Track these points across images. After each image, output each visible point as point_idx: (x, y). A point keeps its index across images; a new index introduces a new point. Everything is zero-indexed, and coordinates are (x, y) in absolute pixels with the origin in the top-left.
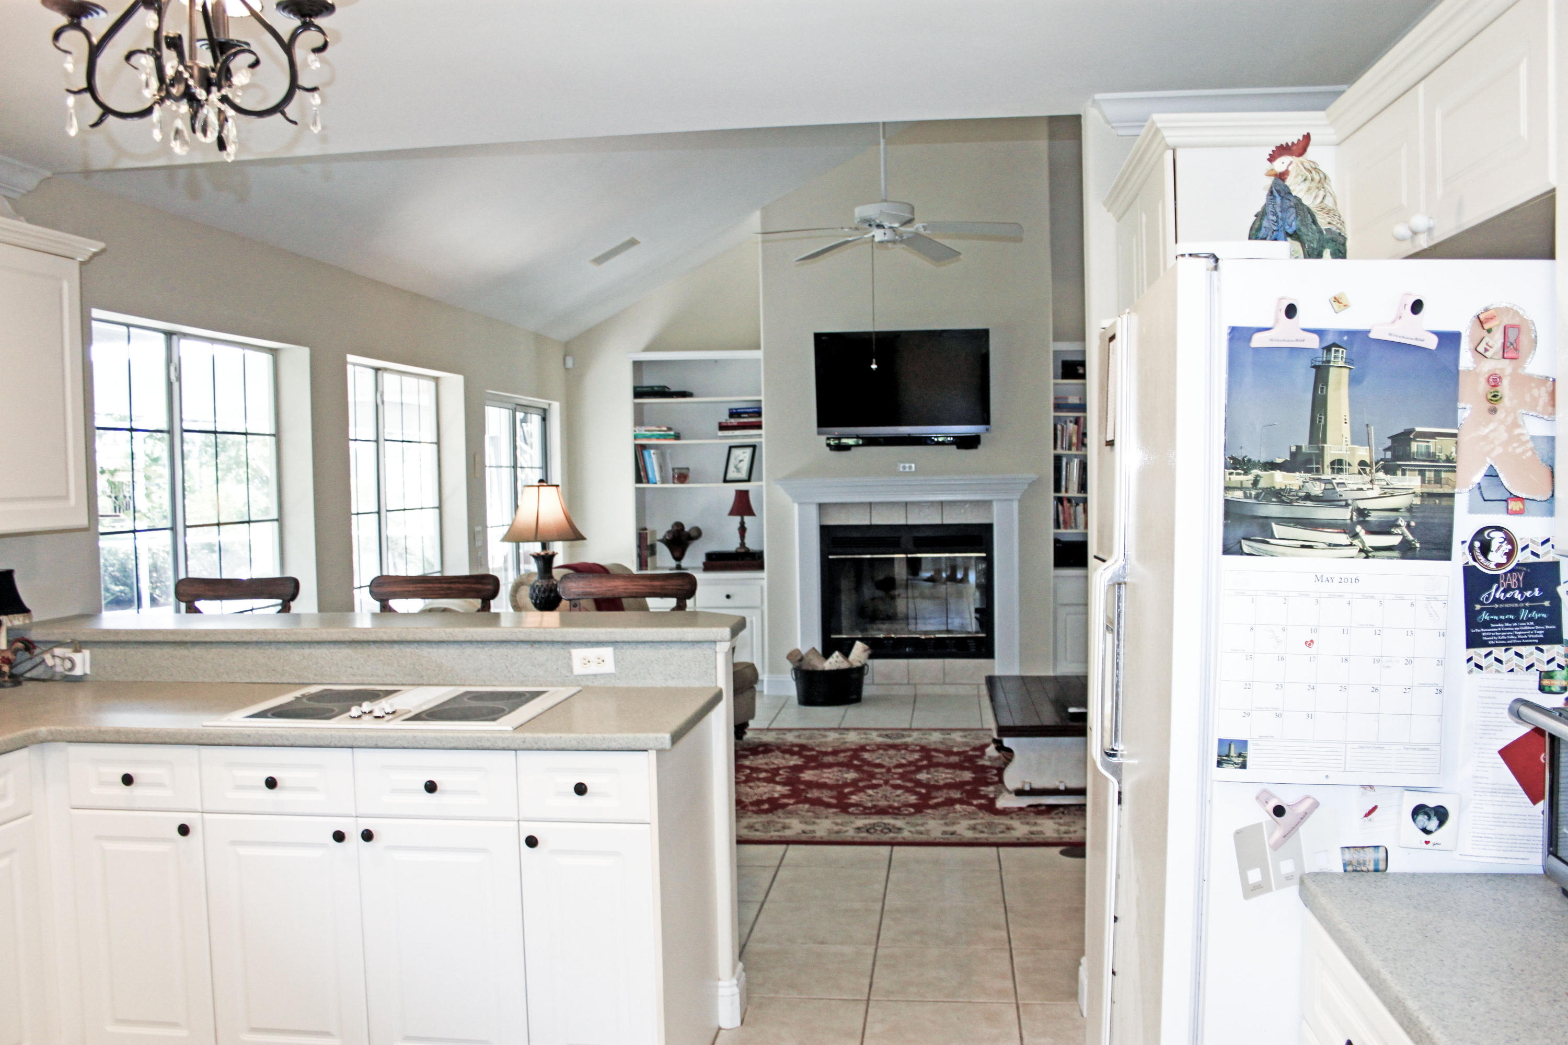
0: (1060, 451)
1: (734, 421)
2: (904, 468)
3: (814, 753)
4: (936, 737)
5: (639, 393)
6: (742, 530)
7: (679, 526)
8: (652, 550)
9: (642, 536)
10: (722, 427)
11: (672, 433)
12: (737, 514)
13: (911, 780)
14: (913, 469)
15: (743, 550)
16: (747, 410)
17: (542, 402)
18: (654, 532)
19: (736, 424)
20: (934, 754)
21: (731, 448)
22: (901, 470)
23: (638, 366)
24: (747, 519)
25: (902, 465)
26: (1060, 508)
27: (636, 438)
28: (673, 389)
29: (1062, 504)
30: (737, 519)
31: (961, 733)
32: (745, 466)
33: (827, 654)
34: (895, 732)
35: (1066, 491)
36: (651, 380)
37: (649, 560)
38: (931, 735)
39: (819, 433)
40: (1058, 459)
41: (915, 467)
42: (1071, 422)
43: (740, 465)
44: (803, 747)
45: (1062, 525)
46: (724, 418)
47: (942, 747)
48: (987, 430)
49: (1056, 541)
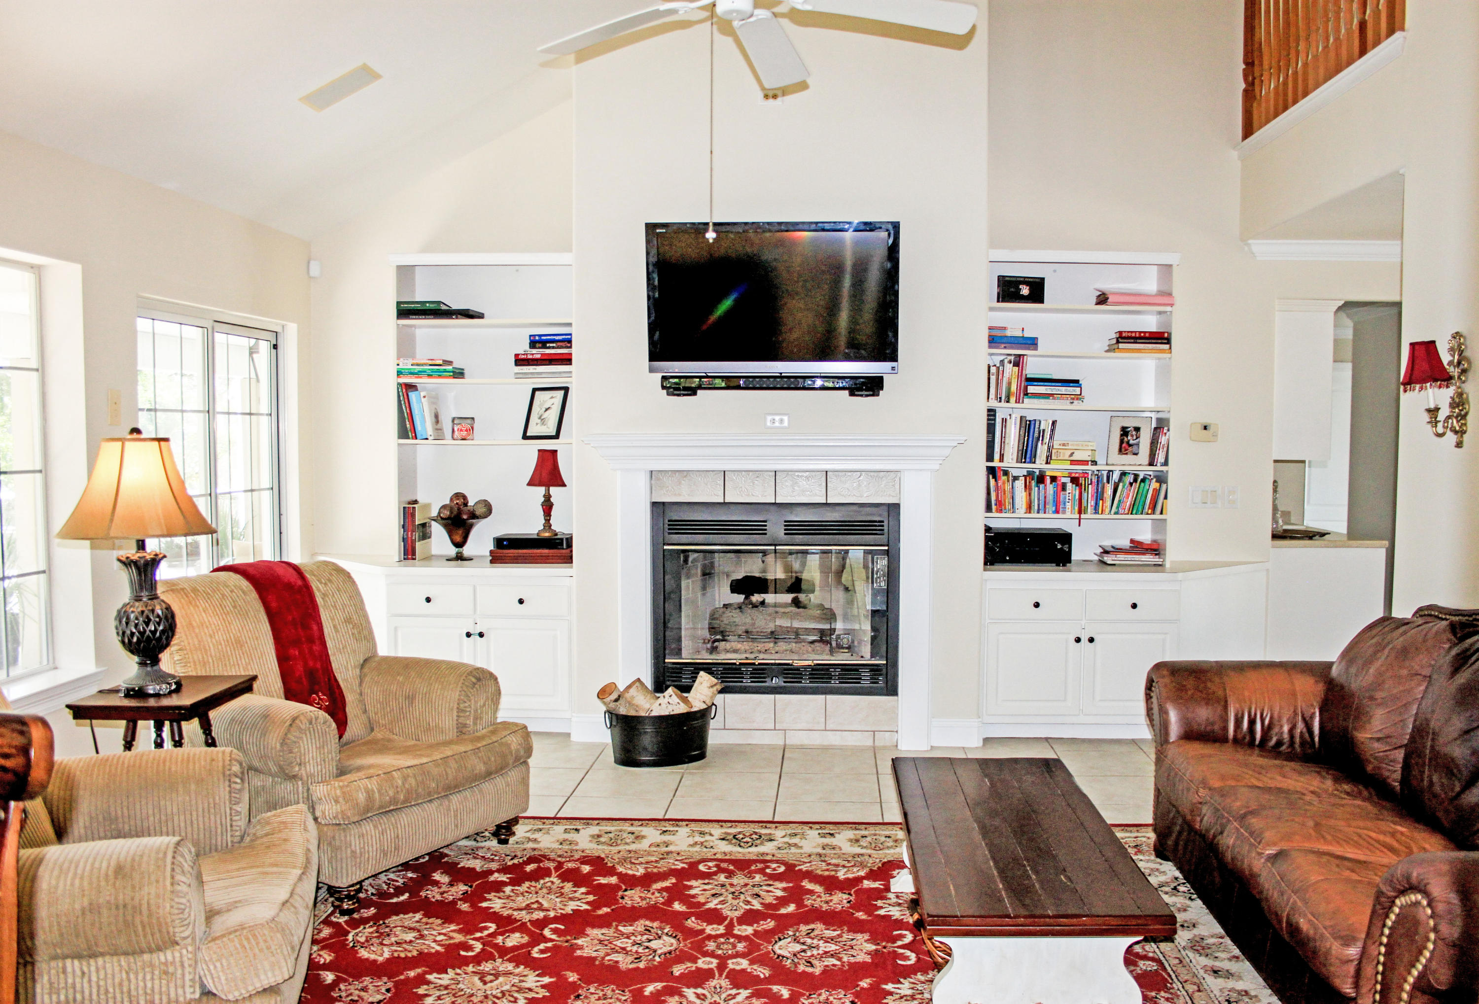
0: (993, 403)
1: (537, 353)
2: (773, 421)
3: (613, 880)
4: (812, 841)
5: (405, 312)
6: (547, 507)
7: (460, 497)
8: (424, 532)
9: (408, 512)
10: (520, 361)
11: (450, 368)
12: (540, 484)
13: (763, 960)
14: (786, 424)
15: (547, 535)
16: (557, 338)
17: (273, 323)
18: (427, 506)
19: (539, 356)
20: (807, 885)
21: (535, 390)
22: (769, 424)
23: (405, 273)
24: (553, 490)
25: (769, 418)
26: (992, 481)
27: (399, 373)
28: (455, 307)
29: (994, 477)
30: (542, 490)
31: (850, 834)
32: (552, 417)
33: (660, 687)
34: (748, 829)
35: (1001, 459)
36: (422, 294)
37: (418, 545)
38: (803, 836)
39: (651, 370)
40: (992, 413)
41: (789, 421)
42: (1010, 362)
43: (546, 415)
44: (599, 865)
45: (994, 507)
46: (523, 347)
47: (820, 868)
48: (893, 368)
49: (988, 529)
